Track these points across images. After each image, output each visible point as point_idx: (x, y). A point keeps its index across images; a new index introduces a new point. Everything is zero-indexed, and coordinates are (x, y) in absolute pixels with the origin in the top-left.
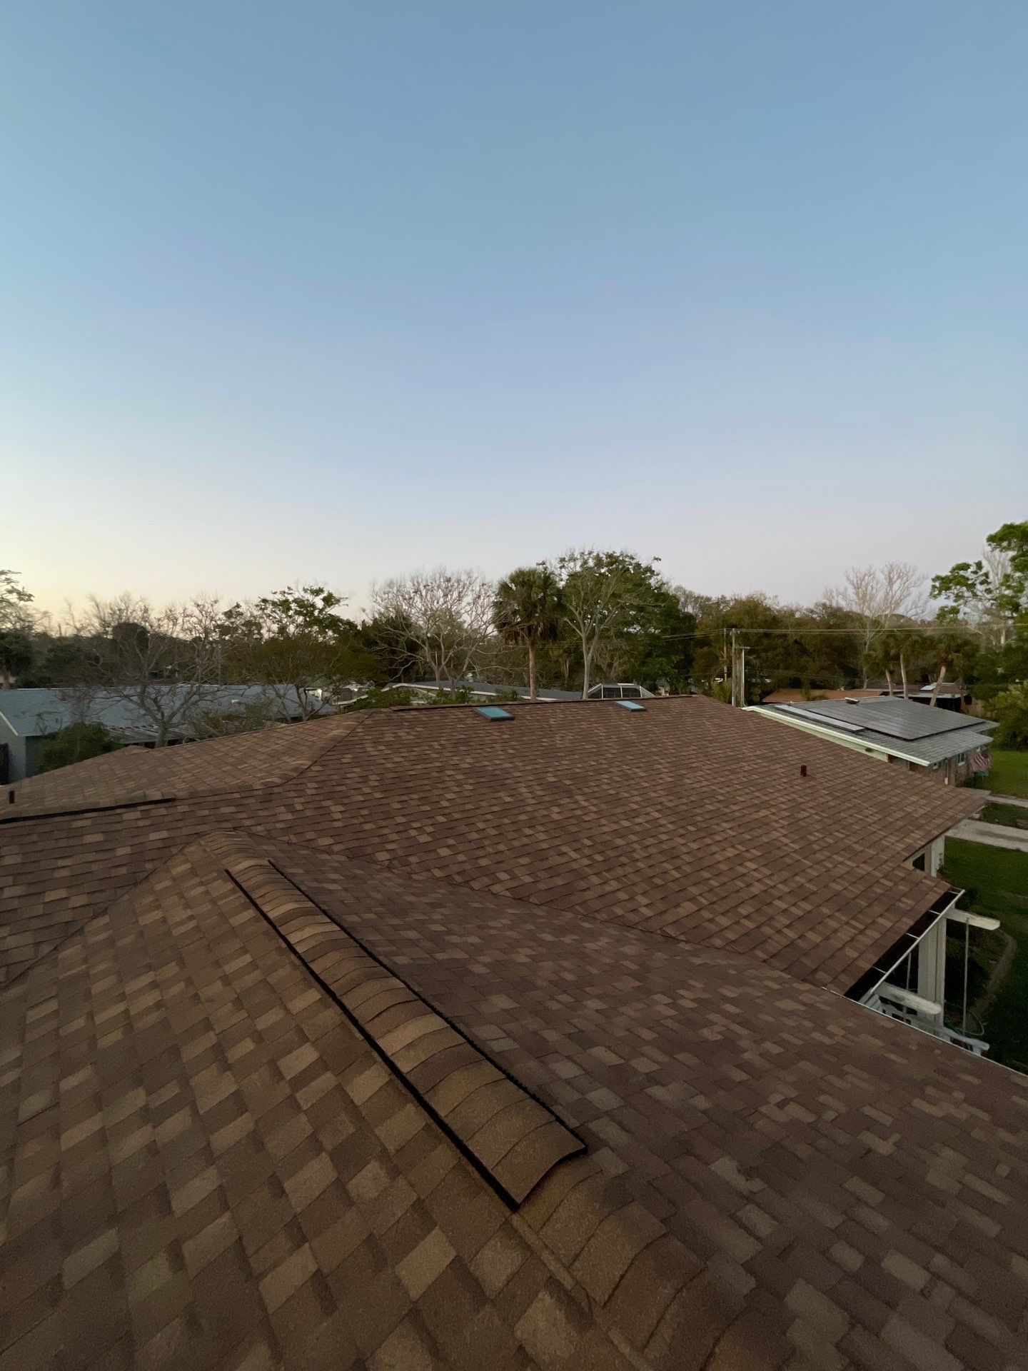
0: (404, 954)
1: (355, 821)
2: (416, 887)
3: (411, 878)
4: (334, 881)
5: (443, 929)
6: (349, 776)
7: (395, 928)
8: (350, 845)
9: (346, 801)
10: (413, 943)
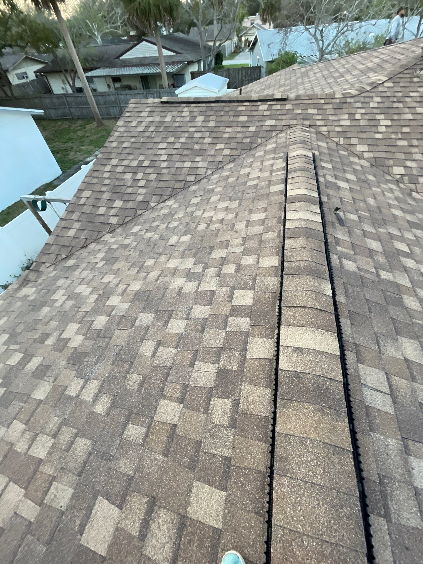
0: (355, 261)
1: (393, 136)
2: (409, 204)
3: (410, 195)
4: (348, 181)
5: (407, 250)
6: (411, 94)
7: (365, 234)
8: (378, 155)
9: (396, 117)
10: (371, 253)
